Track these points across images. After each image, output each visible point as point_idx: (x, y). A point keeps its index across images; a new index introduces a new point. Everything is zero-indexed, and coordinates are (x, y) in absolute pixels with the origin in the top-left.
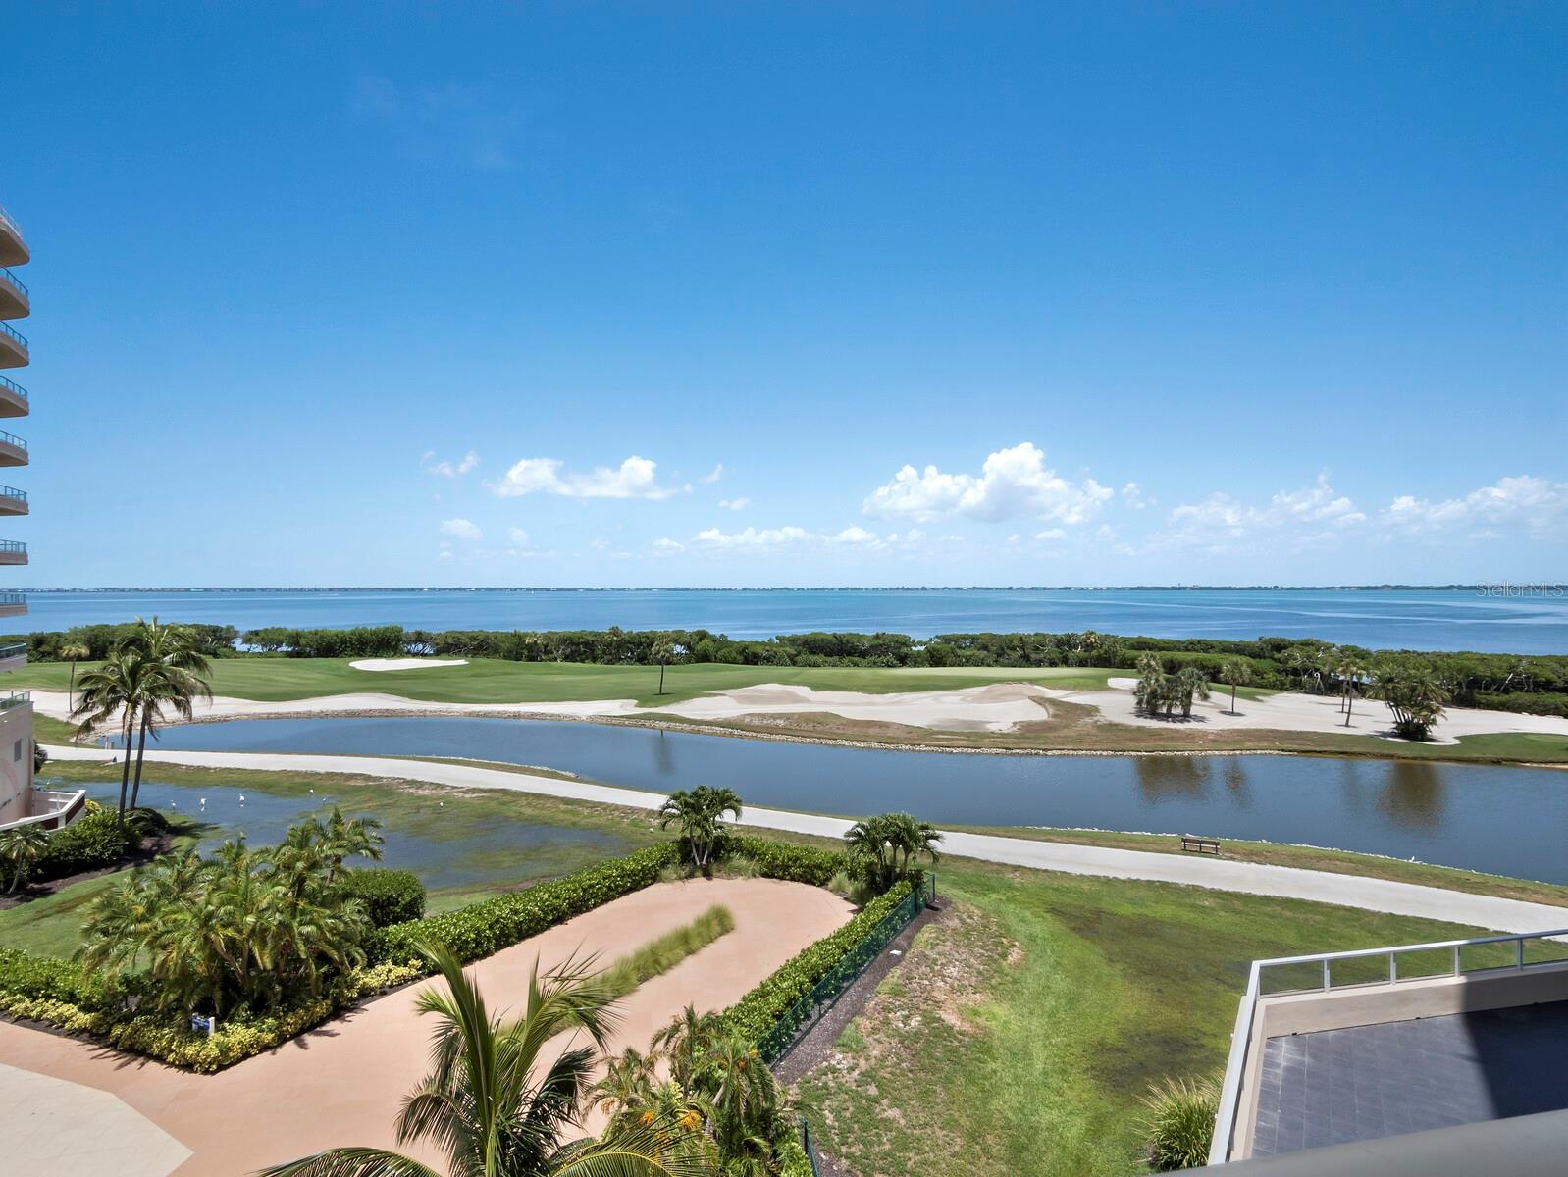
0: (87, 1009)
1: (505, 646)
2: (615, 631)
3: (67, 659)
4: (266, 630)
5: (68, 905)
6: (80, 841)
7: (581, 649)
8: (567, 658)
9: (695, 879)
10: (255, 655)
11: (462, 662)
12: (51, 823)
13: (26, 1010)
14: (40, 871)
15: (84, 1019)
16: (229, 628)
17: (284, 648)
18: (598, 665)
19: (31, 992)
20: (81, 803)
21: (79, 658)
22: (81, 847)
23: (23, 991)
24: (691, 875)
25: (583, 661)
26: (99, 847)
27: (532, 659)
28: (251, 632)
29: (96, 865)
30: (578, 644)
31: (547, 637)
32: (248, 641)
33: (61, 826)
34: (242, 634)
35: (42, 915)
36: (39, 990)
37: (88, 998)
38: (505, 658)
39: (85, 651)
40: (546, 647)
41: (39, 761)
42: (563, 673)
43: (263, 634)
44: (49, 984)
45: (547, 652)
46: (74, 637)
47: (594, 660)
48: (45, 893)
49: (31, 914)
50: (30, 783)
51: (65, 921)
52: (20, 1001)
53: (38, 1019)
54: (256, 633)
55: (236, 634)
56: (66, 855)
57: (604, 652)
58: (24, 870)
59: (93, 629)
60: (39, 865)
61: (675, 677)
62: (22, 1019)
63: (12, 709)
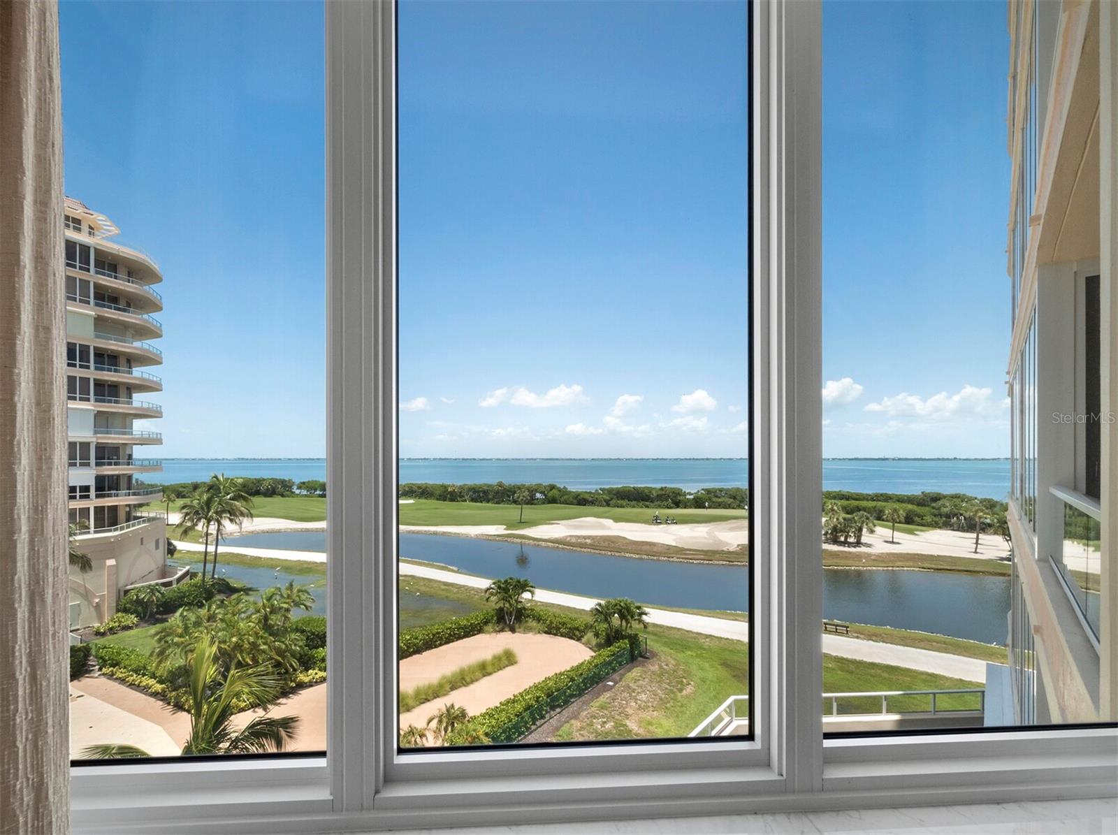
0: (161, 682)
1: (438, 492)
2: (500, 484)
4: (309, 482)
7: (481, 495)
8: (473, 500)
9: (503, 633)
11: (411, 501)
12: (170, 583)
14: (161, 609)
15: (159, 687)
17: (318, 492)
18: (490, 505)
20: (186, 573)
23: (133, 670)
24: (502, 630)
25: (481, 502)
26: (191, 598)
27: (452, 500)
28: (301, 483)
30: (478, 492)
31: (461, 487)
32: (299, 488)
33: (174, 586)
37: (161, 676)
38: (437, 499)
40: (460, 493)
41: (171, 551)
42: (468, 508)
45: (461, 496)
47: (488, 501)
50: (165, 562)
52: (132, 676)
53: (139, 686)
57: (494, 497)
58: (152, 608)
60: (162, 606)
61: (529, 512)
62: (132, 685)
63: (154, 522)
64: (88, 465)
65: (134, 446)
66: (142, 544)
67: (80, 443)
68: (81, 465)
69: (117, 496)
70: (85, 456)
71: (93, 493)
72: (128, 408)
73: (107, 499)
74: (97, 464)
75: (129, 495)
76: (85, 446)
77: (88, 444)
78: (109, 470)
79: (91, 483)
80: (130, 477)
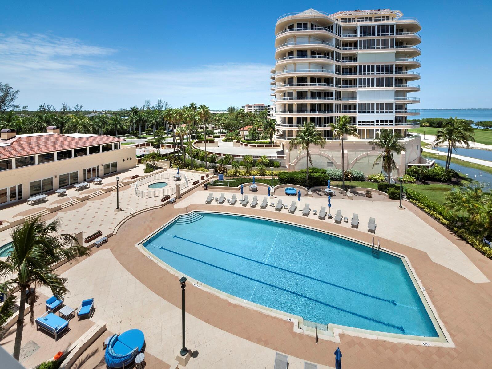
3: (424, 126)
5: (433, 189)
6: (435, 173)
10: (480, 129)
12: (428, 167)
13: (428, 211)
14: (425, 178)
16: (470, 121)
19: (429, 207)
20: (434, 164)
21: (427, 126)
22: (435, 175)
29: (439, 181)
33: (430, 168)
34: (475, 122)
35: (426, 189)
36: (432, 208)
39: (428, 125)
41: (422, 151)
43: (484, 123)
44: (434, 207)
46: (424, 121)
48: (427, 184)
49: (424, 188)
50: (420, 156)
51: (433, 192)
54: (481, 122)
55: (473, 122)
56: (432, 176)
58: (421, 176)
59: (428, 119)
60: (425, 176)
63: (417, 137)
64: (392, 112)
65: (408, 104)
66: (413, 146)
67: (390, 104)
68: (390, 112)
69: (403, 125)
70: (391, 109)
71: (394, 123)
72: (406, 88)
73: (398, 126)
74: (396, 112)
75: (407, 125)
76: (391, 104)
77: (392, 104)
78: (399, 115)
79: (393, 119)
80: (406, 117)
